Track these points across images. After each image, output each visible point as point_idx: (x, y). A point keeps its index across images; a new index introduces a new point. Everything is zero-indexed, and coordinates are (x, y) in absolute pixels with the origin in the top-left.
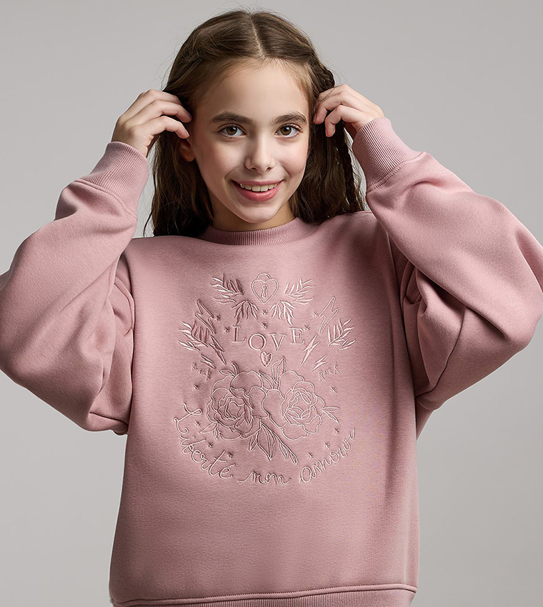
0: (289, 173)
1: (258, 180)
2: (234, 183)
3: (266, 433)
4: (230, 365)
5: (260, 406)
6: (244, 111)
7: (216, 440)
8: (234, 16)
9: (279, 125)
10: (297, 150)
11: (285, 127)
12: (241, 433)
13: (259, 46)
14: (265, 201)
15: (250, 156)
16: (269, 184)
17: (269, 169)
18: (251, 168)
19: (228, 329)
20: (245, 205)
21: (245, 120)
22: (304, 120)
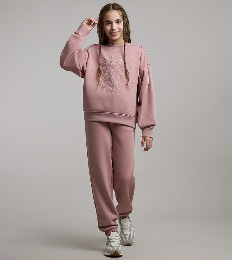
0: (120, 30)
1: (114, 31)
2: (110, 33)
3: (112, 84)
4: (108, 72)
5: (112, 79)
6: (110, 20)
7: (104, 85)
8: (109, 4)
9: (117, 21)
10: (121, 26)
11: (118, 22)
12: (108, 84)
13: (112, 8)
14: (115, 35)
15: (112, 27)
16: (116, 32)
17: (115, 29)
18: (112, 30)
19: (108, 65)
20: (113, 37)
21: (110, 21)
22: (121, 20)
